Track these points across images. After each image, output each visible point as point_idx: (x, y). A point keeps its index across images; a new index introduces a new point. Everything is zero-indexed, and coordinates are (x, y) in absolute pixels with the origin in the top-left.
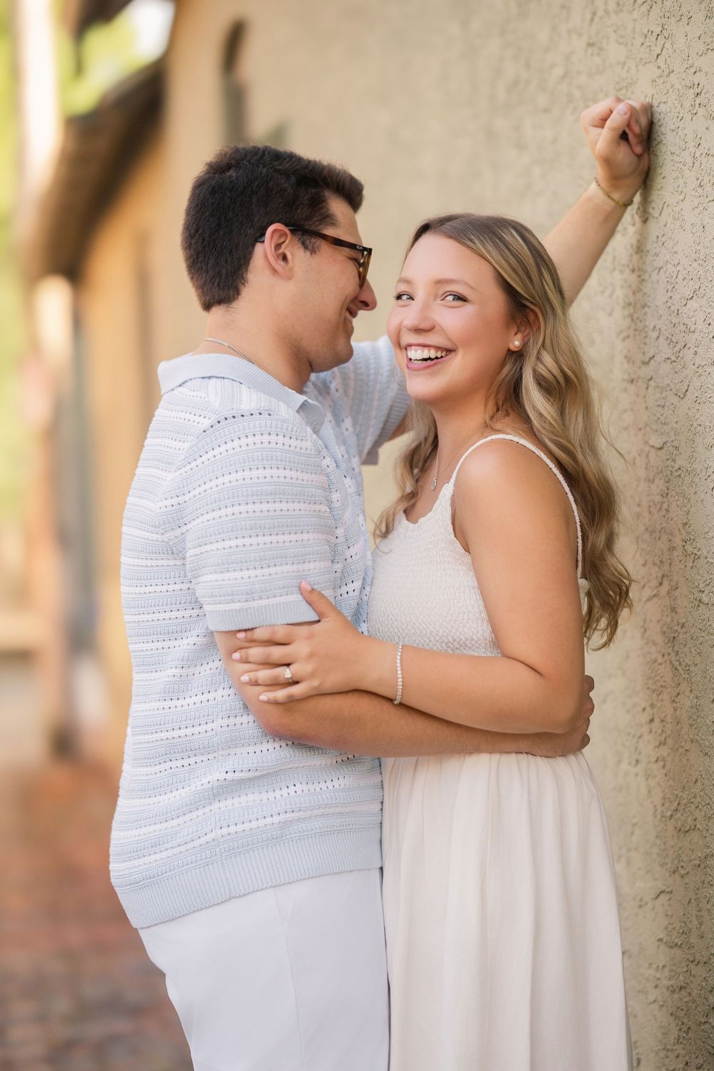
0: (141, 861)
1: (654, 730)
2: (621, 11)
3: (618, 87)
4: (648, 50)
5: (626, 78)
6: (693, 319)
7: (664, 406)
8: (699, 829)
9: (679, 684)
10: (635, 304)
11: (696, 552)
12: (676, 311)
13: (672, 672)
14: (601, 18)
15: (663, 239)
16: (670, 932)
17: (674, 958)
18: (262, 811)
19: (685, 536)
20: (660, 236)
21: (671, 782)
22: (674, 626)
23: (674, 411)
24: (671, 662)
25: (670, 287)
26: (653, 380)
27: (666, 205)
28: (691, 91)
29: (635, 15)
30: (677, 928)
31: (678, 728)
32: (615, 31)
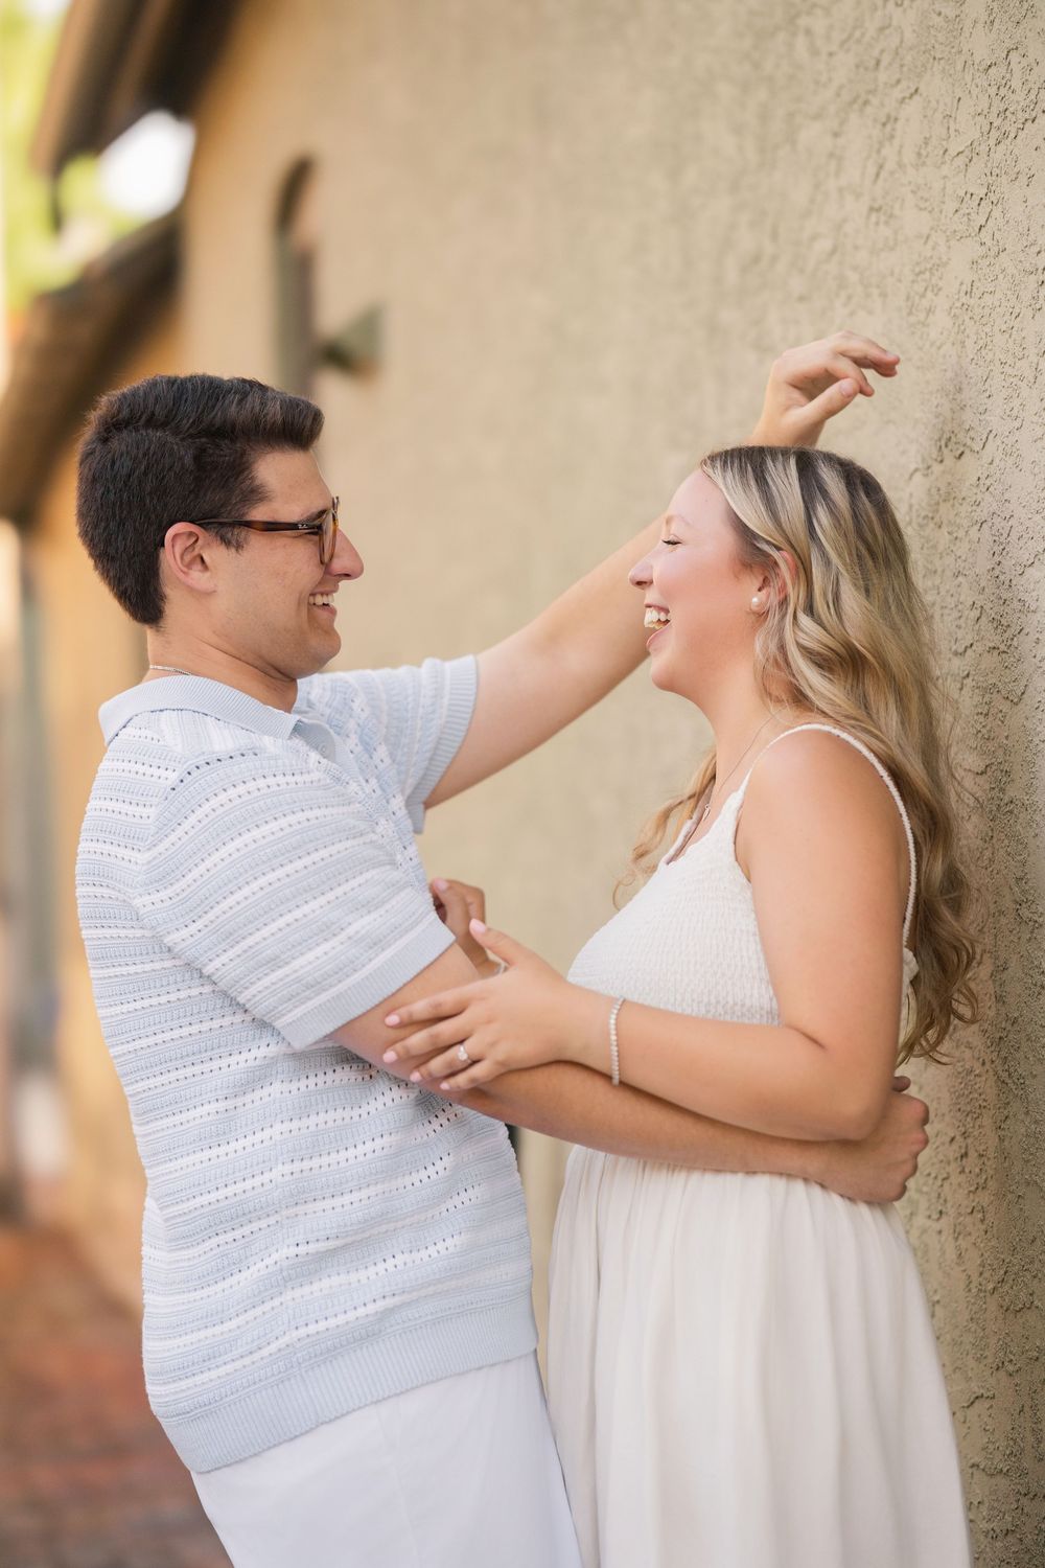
0: (190, 1382)
1: (967, 1170)
2: (924, 164)
3: (917, 270)
4: (965, 219)
5: (931, 257)
6: (1034, 594)
7: (987, 715)
8: (1037, 1307)
9: (1008, 1103)
10: (943, 571)
11: (1035, 918)
12: (1007, 583)
13: (998, 1086)
14: (892, 173)
15: (988, 482)
16: (991, 1454)
17: (995, 1491)
18: (352, 1300)
19: (1019, 896)
20: (983, 477)
21: (994, 1242)
22: (1001, 1022)
23: (1003, 722)
24: (996, 1073)
25: (997, 549)
26: (971, 678)
27: (991, 436)
28: (1033, 278)
29: (945, 170)
30: (1001, 1448)
31: (1006, 1165)
32: (913, 192)
